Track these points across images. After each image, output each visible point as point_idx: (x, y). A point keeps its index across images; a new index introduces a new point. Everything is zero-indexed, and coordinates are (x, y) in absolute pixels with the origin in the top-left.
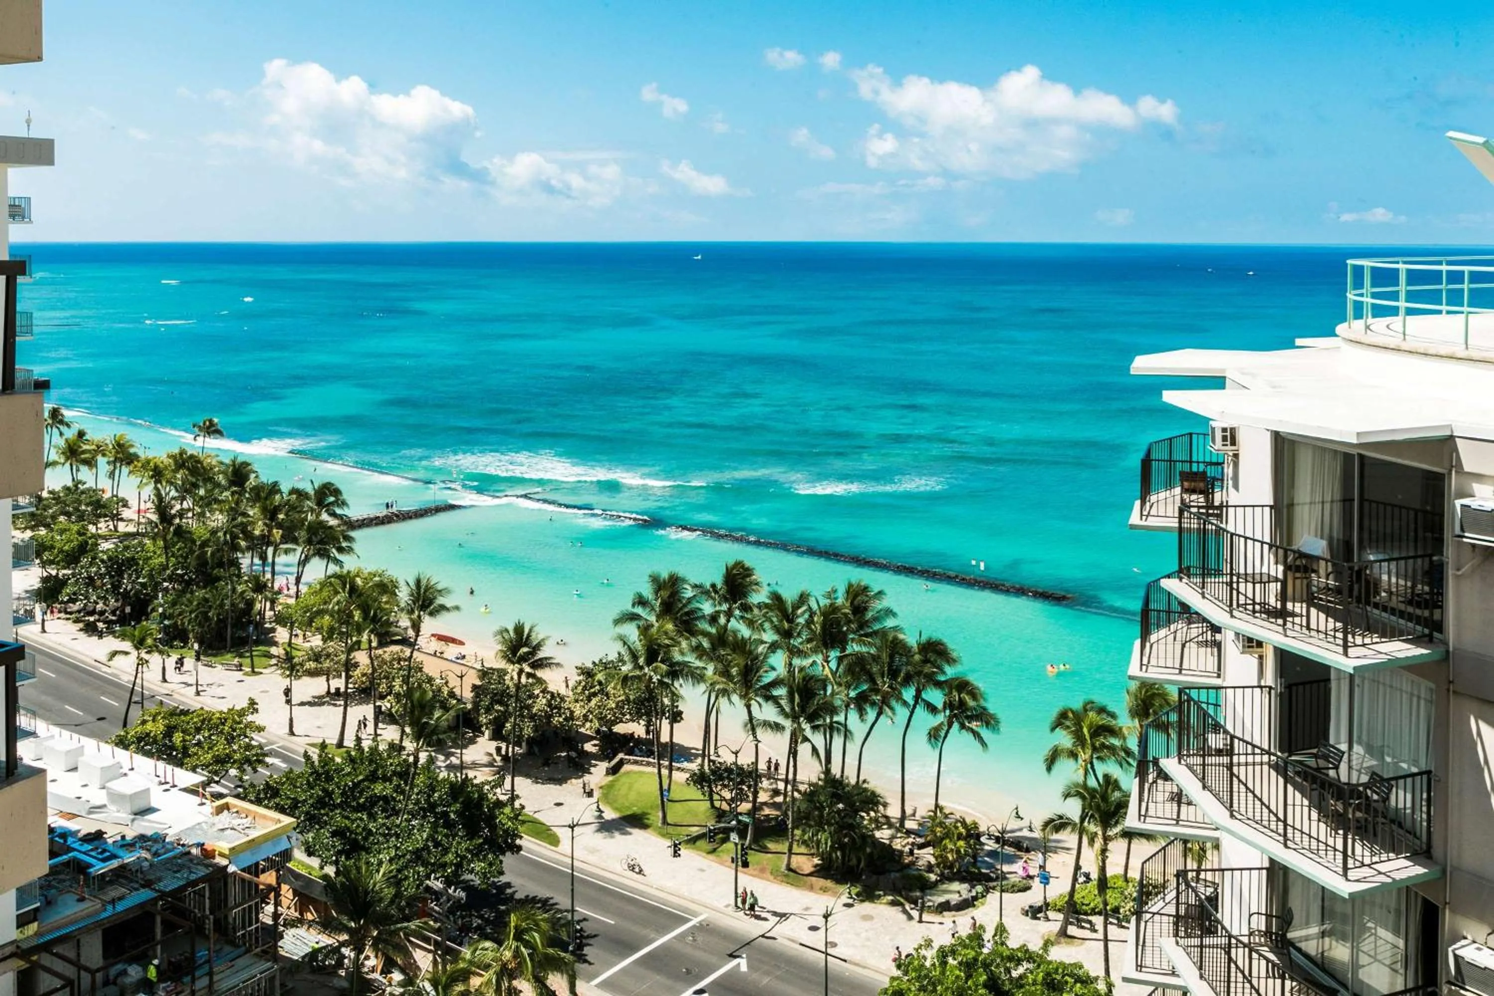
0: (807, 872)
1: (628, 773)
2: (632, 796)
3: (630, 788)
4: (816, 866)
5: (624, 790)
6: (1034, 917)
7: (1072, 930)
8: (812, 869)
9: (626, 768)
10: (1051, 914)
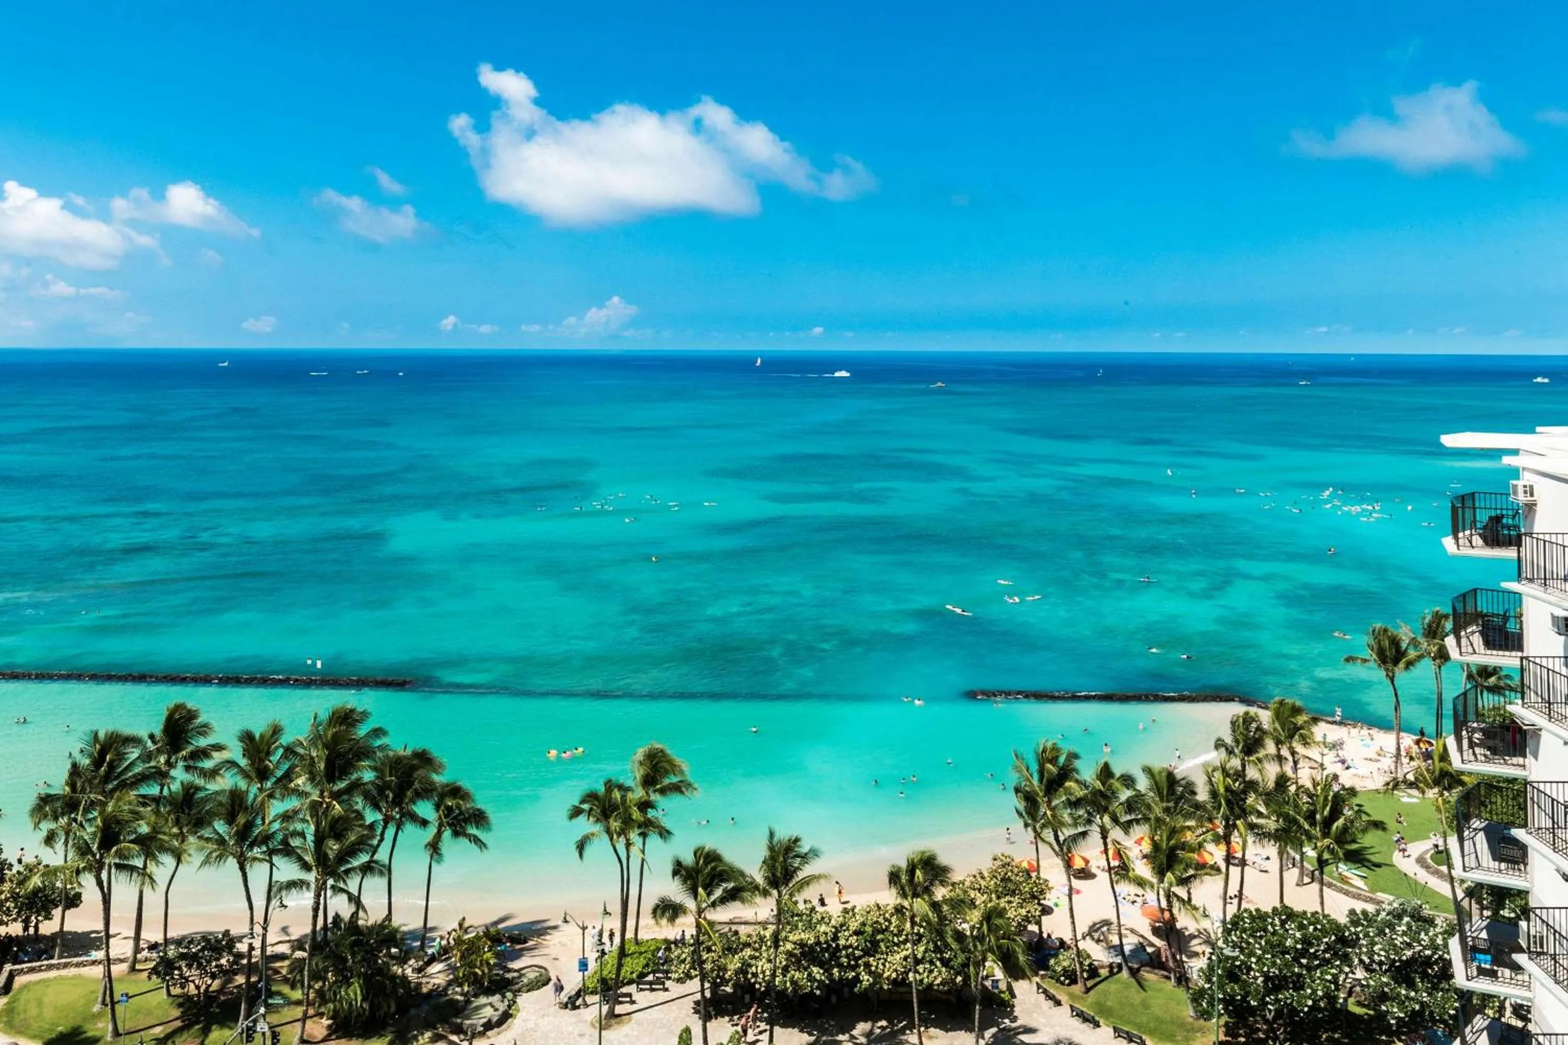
0: (320, 1037)
1: (25, 987)
2: (49, 1013)
3: (40, 1003)
4: (329, 1027)
5: (33, 1011)
6: (575, 1008)
7: (619, 1009)
8: (325, 1033)
9: (19, 981)
10: (590, 999)
